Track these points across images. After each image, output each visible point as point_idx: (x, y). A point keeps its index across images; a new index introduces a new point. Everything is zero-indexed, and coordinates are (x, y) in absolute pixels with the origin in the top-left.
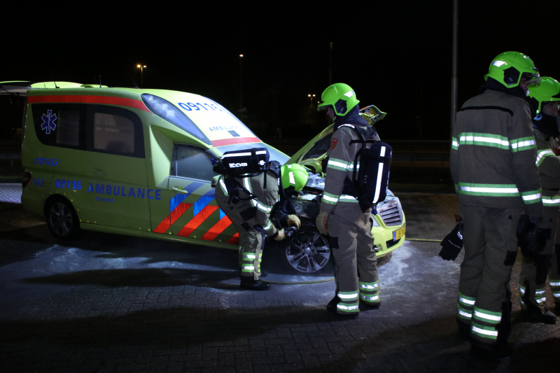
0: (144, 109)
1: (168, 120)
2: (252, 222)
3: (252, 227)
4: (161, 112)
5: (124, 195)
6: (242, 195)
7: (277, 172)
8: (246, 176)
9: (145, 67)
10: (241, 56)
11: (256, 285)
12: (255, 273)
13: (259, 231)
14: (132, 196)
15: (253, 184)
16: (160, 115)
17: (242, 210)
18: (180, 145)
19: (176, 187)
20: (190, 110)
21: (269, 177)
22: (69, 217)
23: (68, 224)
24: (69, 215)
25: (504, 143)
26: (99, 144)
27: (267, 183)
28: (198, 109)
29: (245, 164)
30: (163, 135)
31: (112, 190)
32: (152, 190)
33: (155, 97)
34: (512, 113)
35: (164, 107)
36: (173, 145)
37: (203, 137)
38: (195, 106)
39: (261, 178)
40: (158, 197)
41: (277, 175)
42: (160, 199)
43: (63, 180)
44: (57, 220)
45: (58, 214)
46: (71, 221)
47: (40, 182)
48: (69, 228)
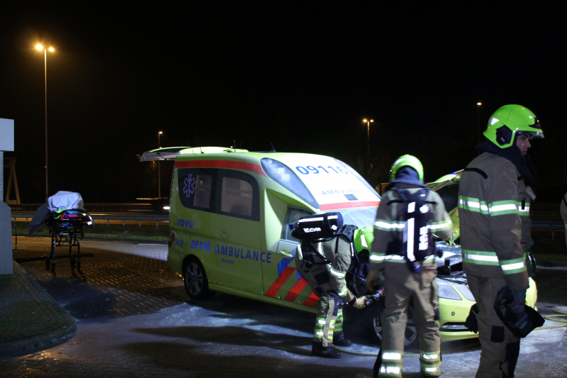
0: (261, 173)
1: (281, 184)
2: (325, 287)
3: (325, 291)
4: (276, 176)
5: (242, 257)
6: (317, 260)
7: (350, 237)
8: (321, 241)
9: (372, 121)
10: (479, 104)
11: (325, 352)
12: (324, 339)
13: (332, 296)
14: (248, 258)
15: (326, 249)
16: (275, 179)
17: (316, 273)
18: (293, 209)
19: (283, 251)
20: (308, 173)
21: (341, 242)
22: (200, 278)
23: (200, 284)
24: (200, 275)
25: (484, 208)
26: (225, 207)
27: (339, 248)
28: (318, 172)
29: (318, 229)
30: (277, 199)
31: (234, 252)
32: (264, 253)
33: (274, 161)
34: (485, 176)
35: (281, 171)
36: (287, 209)
37: (312, 201)
38: (315, 169)
39: (332, 243)
40: (269, 260)
41: (349, 240)
42: (270, 262)
43: (197, 241)
44: (191, 279)
45: (192, 274)
46: (202, 281)
47: (180, 242)
48: (200, 287)
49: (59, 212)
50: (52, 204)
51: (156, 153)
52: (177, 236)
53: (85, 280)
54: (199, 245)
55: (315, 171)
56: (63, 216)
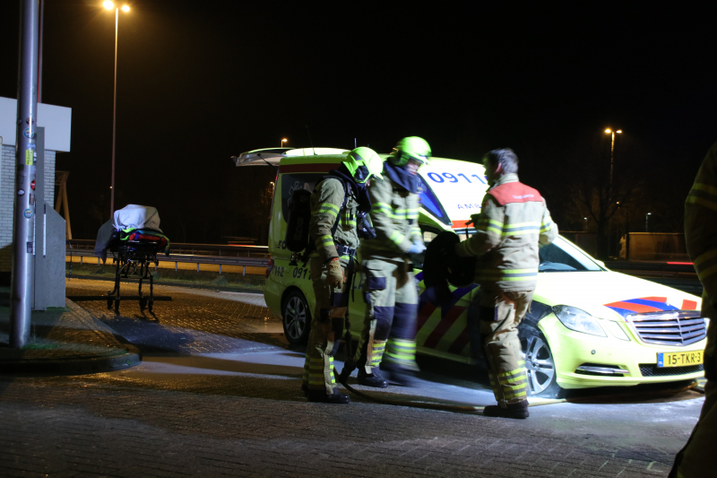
20: (442, 181)
22: (303, 316)
23: (301, 323)
24: (303, 313)
28: (456, 181)
38: (453, 176)
43: (301, 269)
44: (292, 319)
45: (294, 311)
46: (304, 319)
47: (281, 270)
48: (302, 329)
49: (127, 231)
50: (118, 219)
51: (256, 155)
52: (277, 263)
53: (157, 321)
54: (303, 273)
55: (453, 179)
56: (132, 237)
